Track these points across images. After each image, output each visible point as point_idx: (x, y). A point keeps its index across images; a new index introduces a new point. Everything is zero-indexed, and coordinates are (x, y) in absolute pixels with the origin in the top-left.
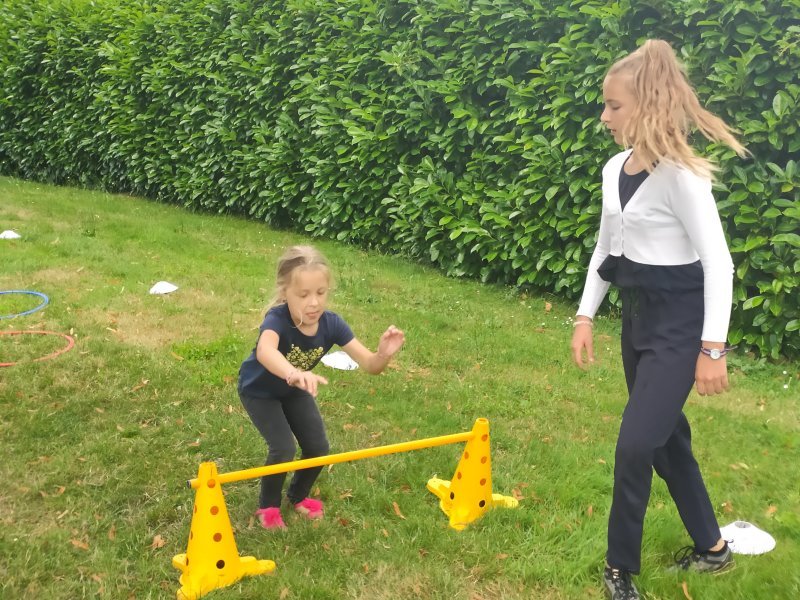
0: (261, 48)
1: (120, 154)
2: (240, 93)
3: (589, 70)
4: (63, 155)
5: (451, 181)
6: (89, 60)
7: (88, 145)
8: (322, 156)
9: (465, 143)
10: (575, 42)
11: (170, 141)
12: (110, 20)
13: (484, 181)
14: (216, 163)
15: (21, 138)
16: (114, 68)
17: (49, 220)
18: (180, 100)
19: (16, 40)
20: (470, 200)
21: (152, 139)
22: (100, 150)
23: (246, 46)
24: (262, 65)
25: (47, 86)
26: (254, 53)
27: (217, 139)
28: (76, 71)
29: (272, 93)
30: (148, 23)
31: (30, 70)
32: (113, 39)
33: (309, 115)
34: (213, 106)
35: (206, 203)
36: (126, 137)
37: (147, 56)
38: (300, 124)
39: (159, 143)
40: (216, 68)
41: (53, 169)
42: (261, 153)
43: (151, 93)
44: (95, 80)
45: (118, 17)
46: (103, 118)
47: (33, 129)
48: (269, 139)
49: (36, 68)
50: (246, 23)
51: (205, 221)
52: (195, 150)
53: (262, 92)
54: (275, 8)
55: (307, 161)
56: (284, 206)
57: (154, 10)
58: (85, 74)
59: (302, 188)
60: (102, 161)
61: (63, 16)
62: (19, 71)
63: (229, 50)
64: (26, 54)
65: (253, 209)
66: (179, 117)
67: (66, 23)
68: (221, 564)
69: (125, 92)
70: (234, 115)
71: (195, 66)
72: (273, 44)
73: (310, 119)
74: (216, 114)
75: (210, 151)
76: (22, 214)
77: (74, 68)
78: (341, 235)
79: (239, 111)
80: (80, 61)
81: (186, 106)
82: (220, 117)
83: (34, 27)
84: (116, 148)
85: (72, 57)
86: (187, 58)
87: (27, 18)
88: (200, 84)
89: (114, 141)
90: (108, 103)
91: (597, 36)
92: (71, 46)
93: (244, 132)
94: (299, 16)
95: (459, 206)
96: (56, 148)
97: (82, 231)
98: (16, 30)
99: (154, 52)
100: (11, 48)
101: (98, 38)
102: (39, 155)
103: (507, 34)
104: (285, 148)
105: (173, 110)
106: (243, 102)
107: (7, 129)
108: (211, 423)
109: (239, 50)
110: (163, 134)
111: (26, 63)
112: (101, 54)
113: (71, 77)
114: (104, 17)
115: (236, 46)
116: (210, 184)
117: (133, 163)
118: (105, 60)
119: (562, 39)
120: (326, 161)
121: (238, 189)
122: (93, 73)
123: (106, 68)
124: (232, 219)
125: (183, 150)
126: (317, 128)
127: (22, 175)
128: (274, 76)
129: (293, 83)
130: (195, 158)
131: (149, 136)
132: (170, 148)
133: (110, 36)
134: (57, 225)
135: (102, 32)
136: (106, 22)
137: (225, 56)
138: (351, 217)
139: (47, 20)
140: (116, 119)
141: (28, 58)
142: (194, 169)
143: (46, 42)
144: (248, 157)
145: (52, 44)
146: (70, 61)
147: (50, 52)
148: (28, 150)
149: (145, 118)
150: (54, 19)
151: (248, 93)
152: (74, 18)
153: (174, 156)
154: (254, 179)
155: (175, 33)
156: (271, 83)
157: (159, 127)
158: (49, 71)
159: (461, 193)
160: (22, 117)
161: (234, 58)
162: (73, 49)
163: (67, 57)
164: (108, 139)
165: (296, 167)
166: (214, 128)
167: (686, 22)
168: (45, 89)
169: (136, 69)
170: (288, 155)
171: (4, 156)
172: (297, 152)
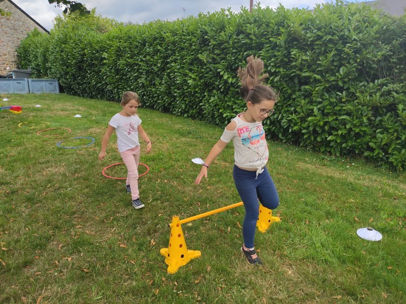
0: (157, 54)
1: (111, 89)
2: (150, 69)
3: (273, 60)
4: (92, 89)
5: (223, 97)
6: (99, 58)
8: (178, 89)
9: (228, 85)
10: (268, 51)
11: (127, 85)
13: (234, 97)
14: (143, 91)
15: (78, 84)
16: (108, 61)
17: (90, 111)
18: (130, 72)
20: (230, 104)
21: (121, 84)
22: (104, 87)
23: (152, 53)
24: (157, 60)
25: (86, 67)
26: (154, 56)
27: (143, 84)
29: (161, 69)
30: (118, 46)
31: (80, 62)
32: (107, 51)
34: (141, 73)
36: (113, 83)
37: (118, 57)
38: (171, 79)
39: (124, 85)
40: (142, 60)
41: (89, 94)
42: (158, 88)
43: (120, 69)
44: (101, 65)
45: (108, 44)
46: (105, 77)
47: (82, 81)
48: (160, 84)
49: (82, 61)
50: (152, 46)
53: (157, 68)
54: (161, 41)
55: (173, 91)
56: (166, 105)
57: (120, 42)
58: (98, 63)
59: (172, 100)
60: (105, 91)
62: (77, 62)
63: (146, 55)
65: (155, 106)
66: (130, 77)
69: (111, 69)
70: (148, 76)
71: (134, 60)
72: (161, 53)
73: (174, 77)
74: (142, 76)
75: (140, 88)
76: (81, 109)
77: (94, 61)
78: (185, 115)
79: (150, 75)
80: (96, 59)
81: (132, 73)
82: (144, 76)
84: (109, 87)
86: (132, 58)
87: (78, 45)
88: (136, 66)
89: (108, 85)
90: (106, 72)
91: (275, 48)
92: (93, 54)
93: (152, 81)
94: (170, 43)
95: (226, 106)
96: (89, 87)
97: (101, 114)
98: (75, 49)
99: (121, 56)
100: (74, 55)
102: (84, 89)
103: (242, 48)
104: (166, 87)
105: (128, 75)
106: (151, 72)
107: (73, 81)
110: (125, 82)
111: (79, 60)
112: (103, 56)
113: (93, 64)
115: (148, 54)
117: (115, 92)
118: (104, 59)
119: (263, 50)
120: (180, 91)
121: (150, 100)
122: (101, 63)
123: (105, 61)
124: (148, 109)
125: (132, 87)
126: (177, 80)
127: (79, 95)
128: (162, 63)
129: (168, 65)
134: (93, 112)
135: (103, 49)
136: (104, 46)
137: (145, 57)
138: (189, 109)
140: (109, 78)
141: (79, 58)
143: (85, 53)
144: (154, 90)
146: (93, 59)
147: (86, 56)
149: (119, 77)
150: (87, 45)
151: (153, 69)
154: (156, 97)
155: (127, 49)
156: (161, 66)
157: (123, 80)
158: (86, 62)
159: (226, 102)
161: (148, 58)
165: (170, 93)
166: (142, 80)
169: (115, 62)
170: (167, 89)
171: (73, 89)
172: (170, 88)
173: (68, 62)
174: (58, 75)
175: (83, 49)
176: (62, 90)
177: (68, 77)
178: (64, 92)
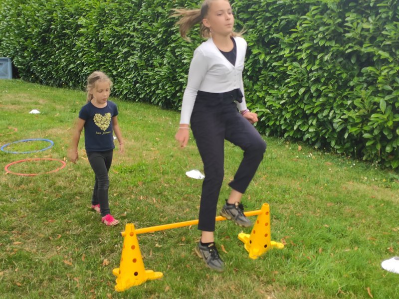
0: (157, 19)
1: (89, 72)
2: (147, 42)
3: (321, 29)
4: (61, 73)
5: (251, 85)
6: (73, 26)
7: (73, 68)
9: (258, 66)
10: (314, 15)
11: (112, 66)
12: (84, 6)
13: (268, 85)
14: (135, 76)
15: (41, 64)
16: (85, 30)
17: (54, 105)
18: (118, 45)
19: (38, 16)
20: (261, 95)
21: (104, 65)
22: (79, 70)
23: (150, 18)
24: (158, 28)
25: (53, 39)
26: (154, 22)
27: (136, 65)
28: (67, 31)
29: (163, 42)
30: (102, 7)
31: (45, 31)
32: (85, 15)
33: (181, 53)
34: (134, 48)
35: (130, 96)
36: (91, 64)
37: (102, 23)
38: (176, 57)
39: (108, 67)
40: (135, 30)
41: (56, 80)
42: (158, 71)
43: (104, 42)
44: (77, 36)
45: (87, 5)
46: (80, 55)
47: (46, 60)
48: (161, 65)
49: (48, 30)
50: (150, 7)
51: (129, 105)
52: (125, 70)
53: (157, 41)
55: (179, 75)
56: (168, 98)
57: (105, 1)
58: (72, 33)
59: (177, 89)
60: (80, 76)
61: (61, 4)
62: (40, 31)
63: (141, 20)
64: (43, 23)
65: (153, 99)
66: (117, 54)
67: (62, 8)
68: (136, 274)
69: (91, 42)
70: (144, 53)
71: (125, 29)
72: (163, 17)
73: (181, 55)
74: (135, 52)
75: (132, 70)
76: (41, 102)
77: (66, 30)
79: (146, 51)
80: (69, 26)
81: (120, 48)
82: (137, 54)
83: (47, 10)
84: (86, 69)
85: (65, 25)
86: (121, 25)
87: (43, 5)
88: (127, 37)
89: (85, 66)
90: (83, 47)
91: (326, 12)
92: (65, 19)
93: (149, 61)
94: (176, 3)
95: (255, 98)
96: (57, 69)
97: (69, 110)
98: (38, 11)
99: (105, 22)
100: (36, 20)
101: (78, 15)
102: (50, 73)
103: (280, 11)
104: (169, 69)
105: (114, 50)
106: (149, 47)
107: (34, 60)
108: (132, 204)
109: (147, 20)
110: (109, 62)
111: (43, 27)
112: (79, 23)
113: (65, 35)
114: (81, 5)
115: (145, 19)
116: (132, 87)
118: (81, 26)
119: (308, 14)
121: (146, 89)
122: (76, 32)
123: (82, 30)
124: (142, 104)
125: (119, 70)
126: (185, 59)
127: (41, 82)
128: (164, 33)
129: (173, 37)
130: (125, 74)
131: (102, 63)
132: (113, 69)
133: (84, 14)
134: (58, 107)
135: (80, 12)
136: (82, 7)
137: (140, 24)
139: (53, 6)
140: (87, 55)
141: (44, 25)
142: (124, 80)
143: (53, 17)
144: (151, 73)
145: (56, 18)
146: (64, 26)
147: (55, 22)
148: (44, 70)
149: (100, 54)
150: (56, 6)
151: (151, 42)
152: (67, 5)
153: (115, 73)
154: (154, 84)
155: (115, 12)
156: (162, 37)
157: (108, 59)
158: (54, 31)
159: (256, 91)
160: (41, 54)
161: (144, 24)
162: (66, 21)
163: (63, 25)
164: (83, 65)
165: (174, 78)
166: (134, 59)
167: (372, 5)
168: (52, 41)
169: (96, 30)
170: (170, 72)
171: (32, 73)
172: (175, 71)
173: (26, 31)
174: (12, 52)
175: (51, 12)
176: (16, 74)
177: (26, 54)
178: (19, 77)
